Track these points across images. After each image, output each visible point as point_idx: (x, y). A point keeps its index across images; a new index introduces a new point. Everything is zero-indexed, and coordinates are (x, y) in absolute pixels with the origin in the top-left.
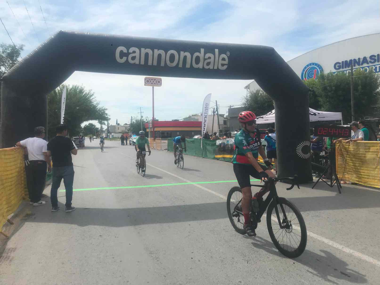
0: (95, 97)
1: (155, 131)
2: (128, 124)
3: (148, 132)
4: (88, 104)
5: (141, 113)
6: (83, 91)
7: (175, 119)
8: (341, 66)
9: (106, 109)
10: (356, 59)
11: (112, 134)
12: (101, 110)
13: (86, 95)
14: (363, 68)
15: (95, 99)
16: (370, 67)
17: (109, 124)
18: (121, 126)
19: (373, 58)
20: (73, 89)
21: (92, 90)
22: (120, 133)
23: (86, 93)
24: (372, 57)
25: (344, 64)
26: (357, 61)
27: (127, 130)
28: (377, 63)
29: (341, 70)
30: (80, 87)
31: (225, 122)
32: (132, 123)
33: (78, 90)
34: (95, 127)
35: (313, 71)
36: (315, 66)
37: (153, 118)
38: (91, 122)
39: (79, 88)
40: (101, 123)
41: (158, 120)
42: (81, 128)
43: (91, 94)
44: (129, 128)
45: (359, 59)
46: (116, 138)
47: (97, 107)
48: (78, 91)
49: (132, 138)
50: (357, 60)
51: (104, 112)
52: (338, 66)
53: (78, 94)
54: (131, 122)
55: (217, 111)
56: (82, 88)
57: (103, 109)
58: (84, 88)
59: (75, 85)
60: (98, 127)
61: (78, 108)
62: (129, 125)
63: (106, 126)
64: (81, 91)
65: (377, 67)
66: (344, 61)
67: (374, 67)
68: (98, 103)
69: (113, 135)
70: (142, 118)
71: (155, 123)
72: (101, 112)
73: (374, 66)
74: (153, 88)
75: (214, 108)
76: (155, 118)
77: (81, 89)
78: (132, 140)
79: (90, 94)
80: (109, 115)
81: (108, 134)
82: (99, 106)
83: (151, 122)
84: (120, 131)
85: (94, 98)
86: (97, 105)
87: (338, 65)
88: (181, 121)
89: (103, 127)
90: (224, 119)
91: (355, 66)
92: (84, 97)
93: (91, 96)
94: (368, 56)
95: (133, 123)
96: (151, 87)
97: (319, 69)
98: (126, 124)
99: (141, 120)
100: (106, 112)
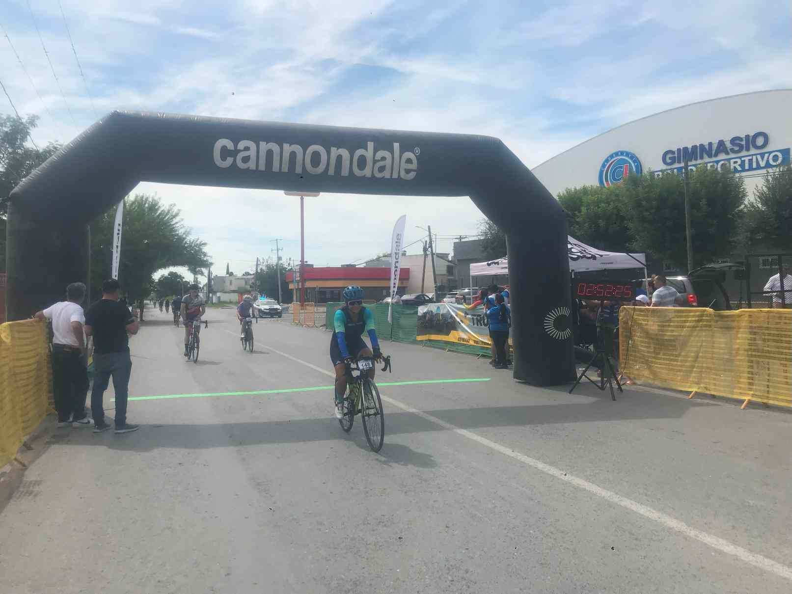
0: (182, 220)
1: (306, 288)
2: (251, 273)
3: (291, 289)
4: (168, 234)
5: (277, 250)
6: (157, 207)
7: (349, 264)
8: (675, 157)
9: (205, 244)
10: (704, 144)
11: (218, 294)
12: (193, 245)
13: (164, 213)
14: (717, 162)
15: (182, 223)
16: (732, 161)
17: (212, 273)
18: (236, 279)
19: (738, 142)
20: (136, 203)
21: (175, 205)
22: (234, 291)
23: (162, 211)
24: (736, 140)
25: (682, 155)
26: (705, 148)
27: (249, 286)
28: (744, 153)
29: (676, 165)
30: (150, 200)
31: (450, 270)
32: (259, 271)
33: (147, 205)
34: (182, 280)
35: (621, 167)
36: (627, 158)
37: (302, 261)
38: (172, 269)
39: (150, 202)
40: (195, 272)
41: (312, 265)
42: (154, 282)
43: (174, 214)
44: (253, 281)
45: (710, 144)
46: (225, 302)
47: (186, 240)
48: (147, 208)
49: (257, 301)
50: (707, 147)
51: (201, 250)
52: (670, 158)
53: (147, 214)
54: (257, 269)
55: (431, 246)
56: (155, 200)
57: (197, 244)
58: (158, 201)
59: (141, 194)
60: (188, 281)
61: (146, 242)
62: (253, 276)
63: (206, 277)
64: (153, 207)
65: (744, 161)
66: (682, 149)
67: (739, 161)
68: (188, 230)
69: (220, 297)
70: (281, 262)
71: (307, 271)
72: (192, 250)
73: (740, 158)
74: (302, 199)
75: (426, 241)
76: (306, 262)
77: (152, 203)
78: (257, 307)
79: (171, 212)
80: (209, 256)
81: (209, 295)
82: (191, 237)
83: (298, 270)
84: (233, 288)
85: (179, 221)
86: (186, 236)
87: (670, 155)
88: (362, 266)
89: (198, 280)
90: (450, 264)
91: (702, 158)
92: (158, 220)
93: (175, 216)
94: (727, 139)
95: (261, 272)
96: (299, 198)
97: (634, 163)
98: (247, 274)
99: (277, 265)
100: (203, 250)
